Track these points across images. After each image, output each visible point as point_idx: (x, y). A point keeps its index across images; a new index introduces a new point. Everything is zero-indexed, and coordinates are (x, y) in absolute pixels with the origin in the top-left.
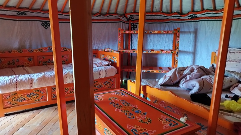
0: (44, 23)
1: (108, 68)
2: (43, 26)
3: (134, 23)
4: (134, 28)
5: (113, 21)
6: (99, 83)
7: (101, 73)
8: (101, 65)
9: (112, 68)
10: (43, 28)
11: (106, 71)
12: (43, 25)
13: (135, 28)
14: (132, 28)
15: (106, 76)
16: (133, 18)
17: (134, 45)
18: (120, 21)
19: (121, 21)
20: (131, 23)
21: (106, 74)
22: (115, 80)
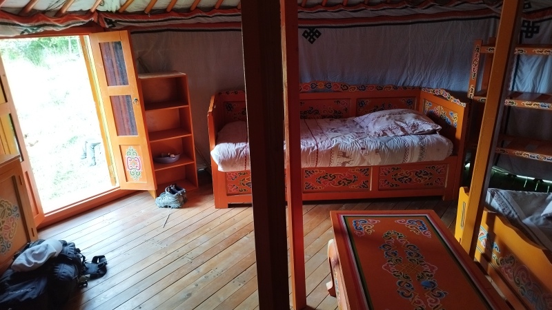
0: (309, 31)
1: (428, 141)
2: (306, 37)
3: (531, 21)
4: (529, 34)
5: (470, 17)
6: (404, 173)
7: (410, 151)
8: (413, 131)
9: (439, 142)
10: (306, 40)
11: (422, 148)
12: (306, 34)
13: (532, 32)
14: (524, 34)
15: (420, 159)
16: (530, 7)
17: (521, 81)
18: (489, 15)
19: (493, 14)
20: (523, 19)
21: (421, 154)
22: (446, 170)
